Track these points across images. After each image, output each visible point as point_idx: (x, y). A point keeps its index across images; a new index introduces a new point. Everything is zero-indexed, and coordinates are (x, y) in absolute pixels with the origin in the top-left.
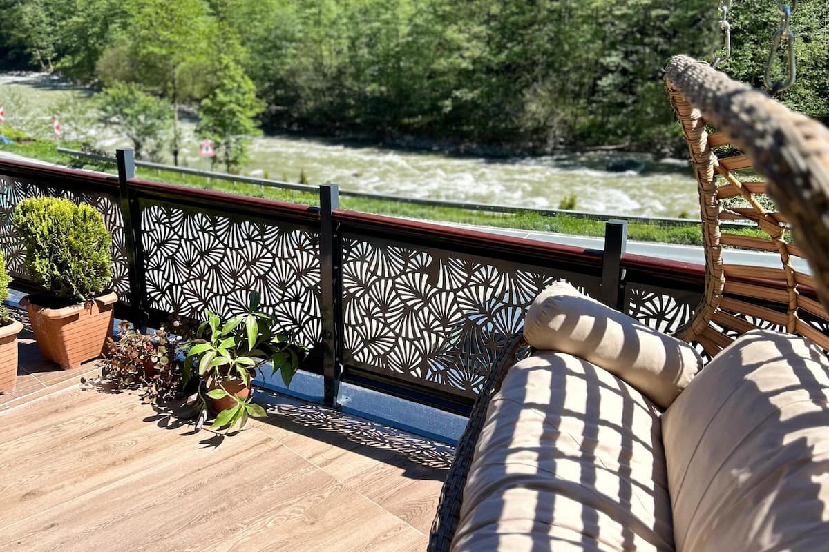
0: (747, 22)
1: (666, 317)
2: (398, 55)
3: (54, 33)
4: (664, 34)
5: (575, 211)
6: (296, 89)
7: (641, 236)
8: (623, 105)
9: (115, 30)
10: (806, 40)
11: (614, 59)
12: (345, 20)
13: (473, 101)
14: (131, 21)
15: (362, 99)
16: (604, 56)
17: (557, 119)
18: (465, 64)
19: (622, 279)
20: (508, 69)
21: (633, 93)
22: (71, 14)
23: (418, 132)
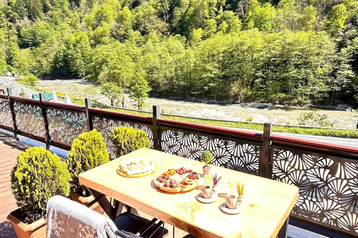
0: (302, 62)
1: (288, 160)
2: (190, 73)
3: (86, 68)
4: (275, 66)
5: (252, 122)
6: (159, 84)
7: (278, 131)
8: (262, 88)
9: (104, 66)
10: (321, 67)
11: (260, 74)
12: (173, 63)
13: (214, 87)
14: (109, 64)
15: (179, 86)
16: (256, 73)
17: (242, 92)
18: (212, 75)
19: (270, 144)
20: (225, 77)
21: (265, 84)
22: (91, 62)
23: (196, 96)
